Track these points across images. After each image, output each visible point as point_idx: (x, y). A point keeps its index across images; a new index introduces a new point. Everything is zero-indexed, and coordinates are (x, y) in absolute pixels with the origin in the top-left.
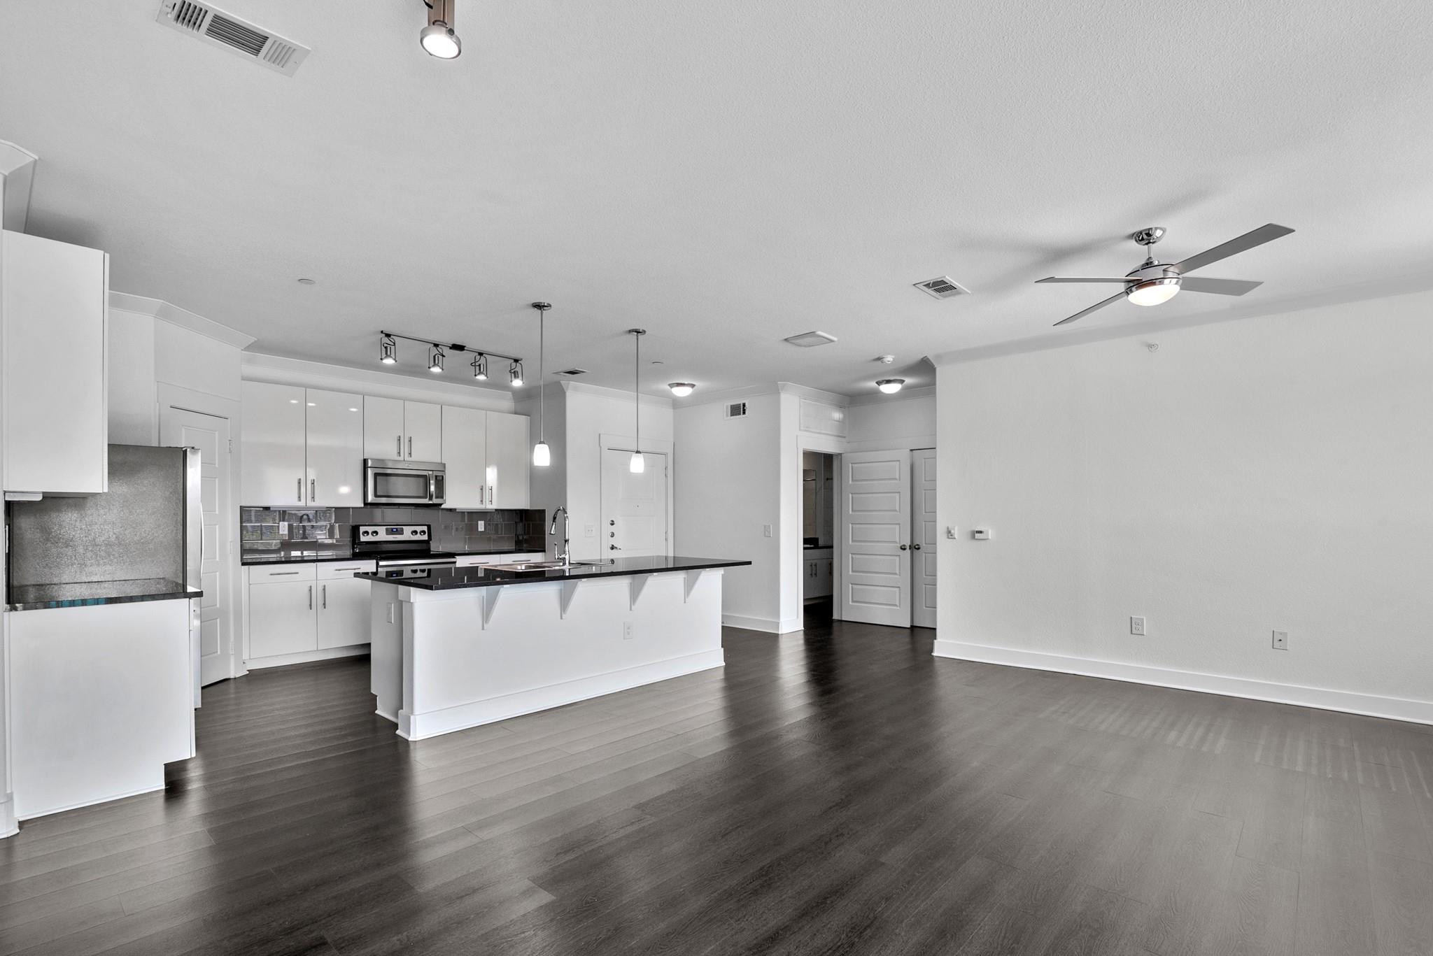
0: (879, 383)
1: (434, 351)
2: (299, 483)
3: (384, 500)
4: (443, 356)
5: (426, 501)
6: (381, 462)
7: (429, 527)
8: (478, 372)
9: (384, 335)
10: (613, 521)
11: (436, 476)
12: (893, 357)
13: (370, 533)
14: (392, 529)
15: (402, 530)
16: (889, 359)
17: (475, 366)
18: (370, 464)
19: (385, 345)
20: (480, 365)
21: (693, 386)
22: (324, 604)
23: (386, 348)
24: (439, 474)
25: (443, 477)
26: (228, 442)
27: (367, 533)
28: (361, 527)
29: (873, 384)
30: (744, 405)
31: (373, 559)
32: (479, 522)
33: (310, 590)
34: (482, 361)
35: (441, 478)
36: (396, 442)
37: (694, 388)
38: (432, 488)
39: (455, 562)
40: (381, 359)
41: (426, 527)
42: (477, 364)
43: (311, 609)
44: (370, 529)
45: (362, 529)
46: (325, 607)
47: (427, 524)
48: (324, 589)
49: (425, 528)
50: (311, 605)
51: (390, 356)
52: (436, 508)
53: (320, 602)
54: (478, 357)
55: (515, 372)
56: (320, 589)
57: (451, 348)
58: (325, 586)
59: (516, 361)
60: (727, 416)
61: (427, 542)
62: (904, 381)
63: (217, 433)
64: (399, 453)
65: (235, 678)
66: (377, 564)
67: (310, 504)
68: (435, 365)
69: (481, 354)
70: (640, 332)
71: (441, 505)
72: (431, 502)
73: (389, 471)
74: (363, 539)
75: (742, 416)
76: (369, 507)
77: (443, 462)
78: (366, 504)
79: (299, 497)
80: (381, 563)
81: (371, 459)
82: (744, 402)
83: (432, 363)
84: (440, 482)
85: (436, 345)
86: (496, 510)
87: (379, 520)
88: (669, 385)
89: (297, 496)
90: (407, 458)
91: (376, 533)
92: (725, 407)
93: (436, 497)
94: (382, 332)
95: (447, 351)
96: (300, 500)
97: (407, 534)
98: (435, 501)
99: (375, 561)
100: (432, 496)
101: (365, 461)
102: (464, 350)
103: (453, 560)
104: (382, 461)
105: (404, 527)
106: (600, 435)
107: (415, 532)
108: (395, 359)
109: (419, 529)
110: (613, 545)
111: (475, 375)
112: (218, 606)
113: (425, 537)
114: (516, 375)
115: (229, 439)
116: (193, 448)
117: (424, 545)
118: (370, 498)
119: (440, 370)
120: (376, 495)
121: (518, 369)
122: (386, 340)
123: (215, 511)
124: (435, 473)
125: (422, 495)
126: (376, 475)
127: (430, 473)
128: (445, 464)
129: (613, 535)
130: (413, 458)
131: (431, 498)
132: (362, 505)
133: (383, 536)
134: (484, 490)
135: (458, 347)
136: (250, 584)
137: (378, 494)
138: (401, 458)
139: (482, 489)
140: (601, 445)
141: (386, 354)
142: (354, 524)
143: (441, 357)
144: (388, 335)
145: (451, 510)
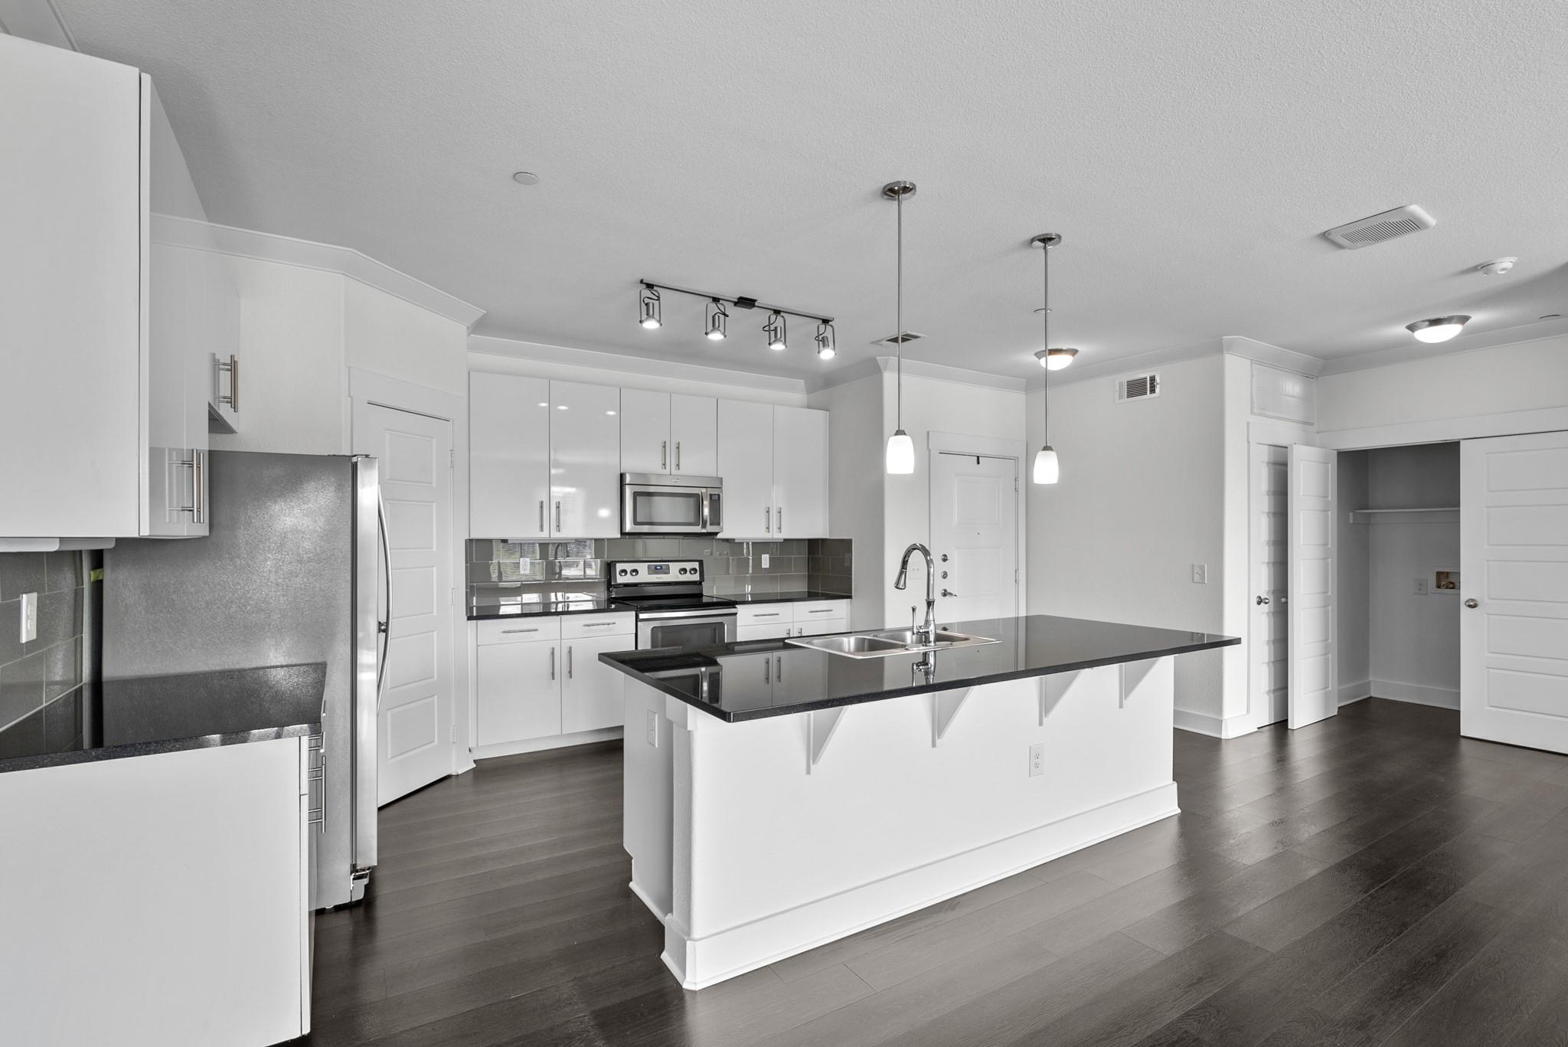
0: (1412, 328)
1: (713, 308)
2: (542, 507)
3: (646, 529)
4: (726, 315)
5: (698, 529)
6: (642, 477)
7: (701, 563)
8: (773, 339)
9: (645, 286)
10: (945, 555)
11: (711, 495)
12: (1514, 259)
13: (629, 572)
14: (656, 566)
15: (668, 567)
16: (1507, 264)
17: (769, 331)
18: (628, 480)
19: (647, 300)
20: (775, 330)
21: (1074, 352)
22: (570, 672)
23: (647, 304)
24: (715, 492)
25: (719, 495)
26: (450, 453)
27: (624, 571)
28: (618, 565)
29: (1401, 330)
30: (1153, 379)
31: (631, 610)
32: (763, 556)
33: (553, 653)
34: (779, 322)
35: (717, 497)
36: (660, 449)
37: (1076, 356)
38: (706, 511)
39: (736, 614)
40: (641, 322)
41: (697, 563)
42: (772, 327)
43: (553, 678)
44: (629, 567)
45: (619, 567)
46: (571, 677)
47: (698, 559)
48: (570, 652)
49: (696, 565)
50: (553, 674)
51: (653, 317)
52: (709, 537)
53: (565, 670)
54: (773, 317)
55: (823, 338)
56: (565, 651)
57: (736, 304)
58: (571, 648)
59: (825, 321)
60: (1121, 397)
61: (699, 583)
62: (1466, 319)
63: (434, 440)
64: (664, 464)
65: (458, 775)
66: (637, 616)
67: (555, 535)
68: (714, 328)
69: (777, 312)
70: (1051, 239)
71: (716, 534)
72: (704, 531)
73: (652, 489)
74: (621, 579)
75: (1149, 395)
76: (627, 537)
77: (719, 476)
78: (622, 533)
79: (542, 526)
80: (642, 616)
81: (630, 473)
82: (1152, 374)
83: (710, 327)
84: (716, 502)
85: (716, 300)
86: (785, 540)
87: (640, 555)
88: (1036, 354)
89: (538, 525)
90: (674, 471)
91: (636, 571)
92: (1117, 385)
93: (711, 524)
94: (642, 282)
95: (731, 310)
96: (542, 530)
97: (674, 574)
98: (710, 529)
99: (634, 613)
100: (706, 521)
101: (622, 476)
102: (754, 306)
103: (732, 611)
104: (644, 475)
105: (669, 564)
106: (928, 432)
107: (684, 570)
108: (659, 321)
109: (688, 566)
110: (945, 590)
111: (770, 344)
112: (435, 678)
113: (696, 577)
114: (823, 341)
115: (451, 448)
116: (367, 456)
117: (696, 587)
118: (629, 527)
119: (722, 337)
120: (635, 523)
121: (829, 334)
122: (647, 293)
123: (432, 548)
124: (711, 491)
125: (692, 521)
126: (636, 495)
127: (704, 490)
128: (722, 479)
129: (945, 575)
130: (682, 471)
131: (704, 526)
132: (619, 536)
133: (644, 575)
134: (771, 512)
135: (746, 302)
136: (478, 646)
137: (638, 520)
138: (667, 471)
139: (768, 512)
140: (930, 447)
141: (648, 314)
142: (609, 560)
143: (722, 317)
144: (650, 286)
145: (727, 540)
